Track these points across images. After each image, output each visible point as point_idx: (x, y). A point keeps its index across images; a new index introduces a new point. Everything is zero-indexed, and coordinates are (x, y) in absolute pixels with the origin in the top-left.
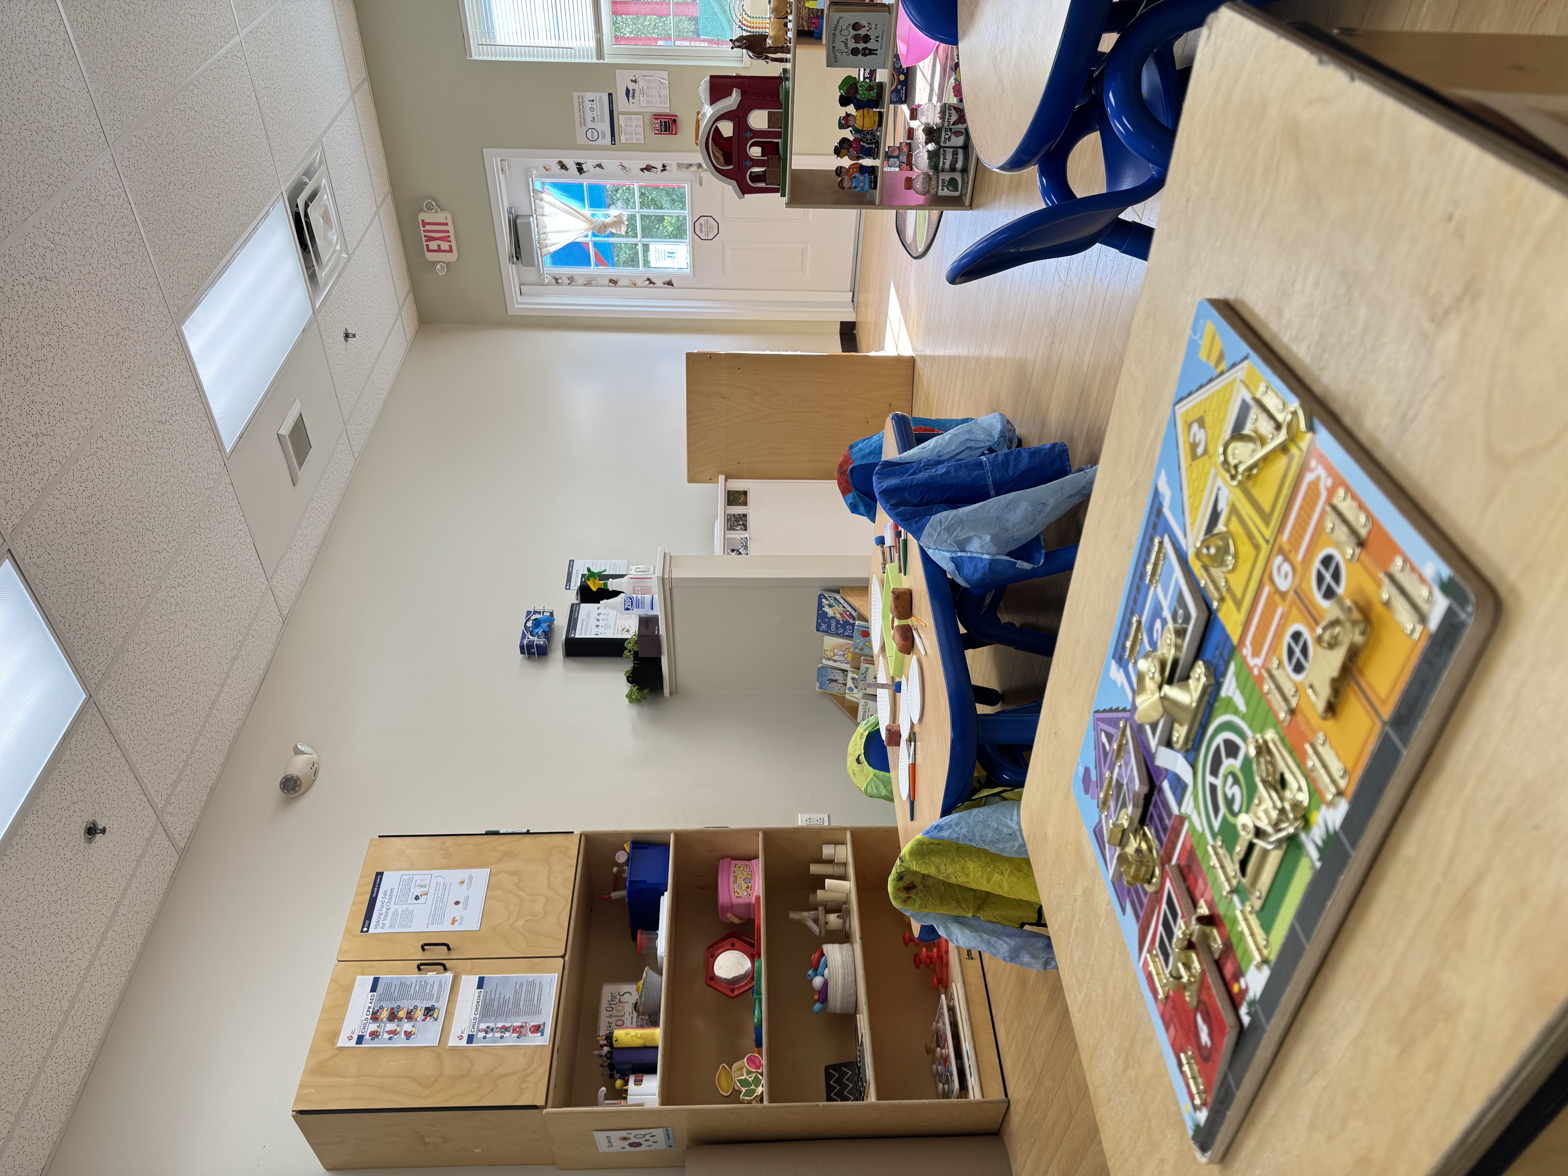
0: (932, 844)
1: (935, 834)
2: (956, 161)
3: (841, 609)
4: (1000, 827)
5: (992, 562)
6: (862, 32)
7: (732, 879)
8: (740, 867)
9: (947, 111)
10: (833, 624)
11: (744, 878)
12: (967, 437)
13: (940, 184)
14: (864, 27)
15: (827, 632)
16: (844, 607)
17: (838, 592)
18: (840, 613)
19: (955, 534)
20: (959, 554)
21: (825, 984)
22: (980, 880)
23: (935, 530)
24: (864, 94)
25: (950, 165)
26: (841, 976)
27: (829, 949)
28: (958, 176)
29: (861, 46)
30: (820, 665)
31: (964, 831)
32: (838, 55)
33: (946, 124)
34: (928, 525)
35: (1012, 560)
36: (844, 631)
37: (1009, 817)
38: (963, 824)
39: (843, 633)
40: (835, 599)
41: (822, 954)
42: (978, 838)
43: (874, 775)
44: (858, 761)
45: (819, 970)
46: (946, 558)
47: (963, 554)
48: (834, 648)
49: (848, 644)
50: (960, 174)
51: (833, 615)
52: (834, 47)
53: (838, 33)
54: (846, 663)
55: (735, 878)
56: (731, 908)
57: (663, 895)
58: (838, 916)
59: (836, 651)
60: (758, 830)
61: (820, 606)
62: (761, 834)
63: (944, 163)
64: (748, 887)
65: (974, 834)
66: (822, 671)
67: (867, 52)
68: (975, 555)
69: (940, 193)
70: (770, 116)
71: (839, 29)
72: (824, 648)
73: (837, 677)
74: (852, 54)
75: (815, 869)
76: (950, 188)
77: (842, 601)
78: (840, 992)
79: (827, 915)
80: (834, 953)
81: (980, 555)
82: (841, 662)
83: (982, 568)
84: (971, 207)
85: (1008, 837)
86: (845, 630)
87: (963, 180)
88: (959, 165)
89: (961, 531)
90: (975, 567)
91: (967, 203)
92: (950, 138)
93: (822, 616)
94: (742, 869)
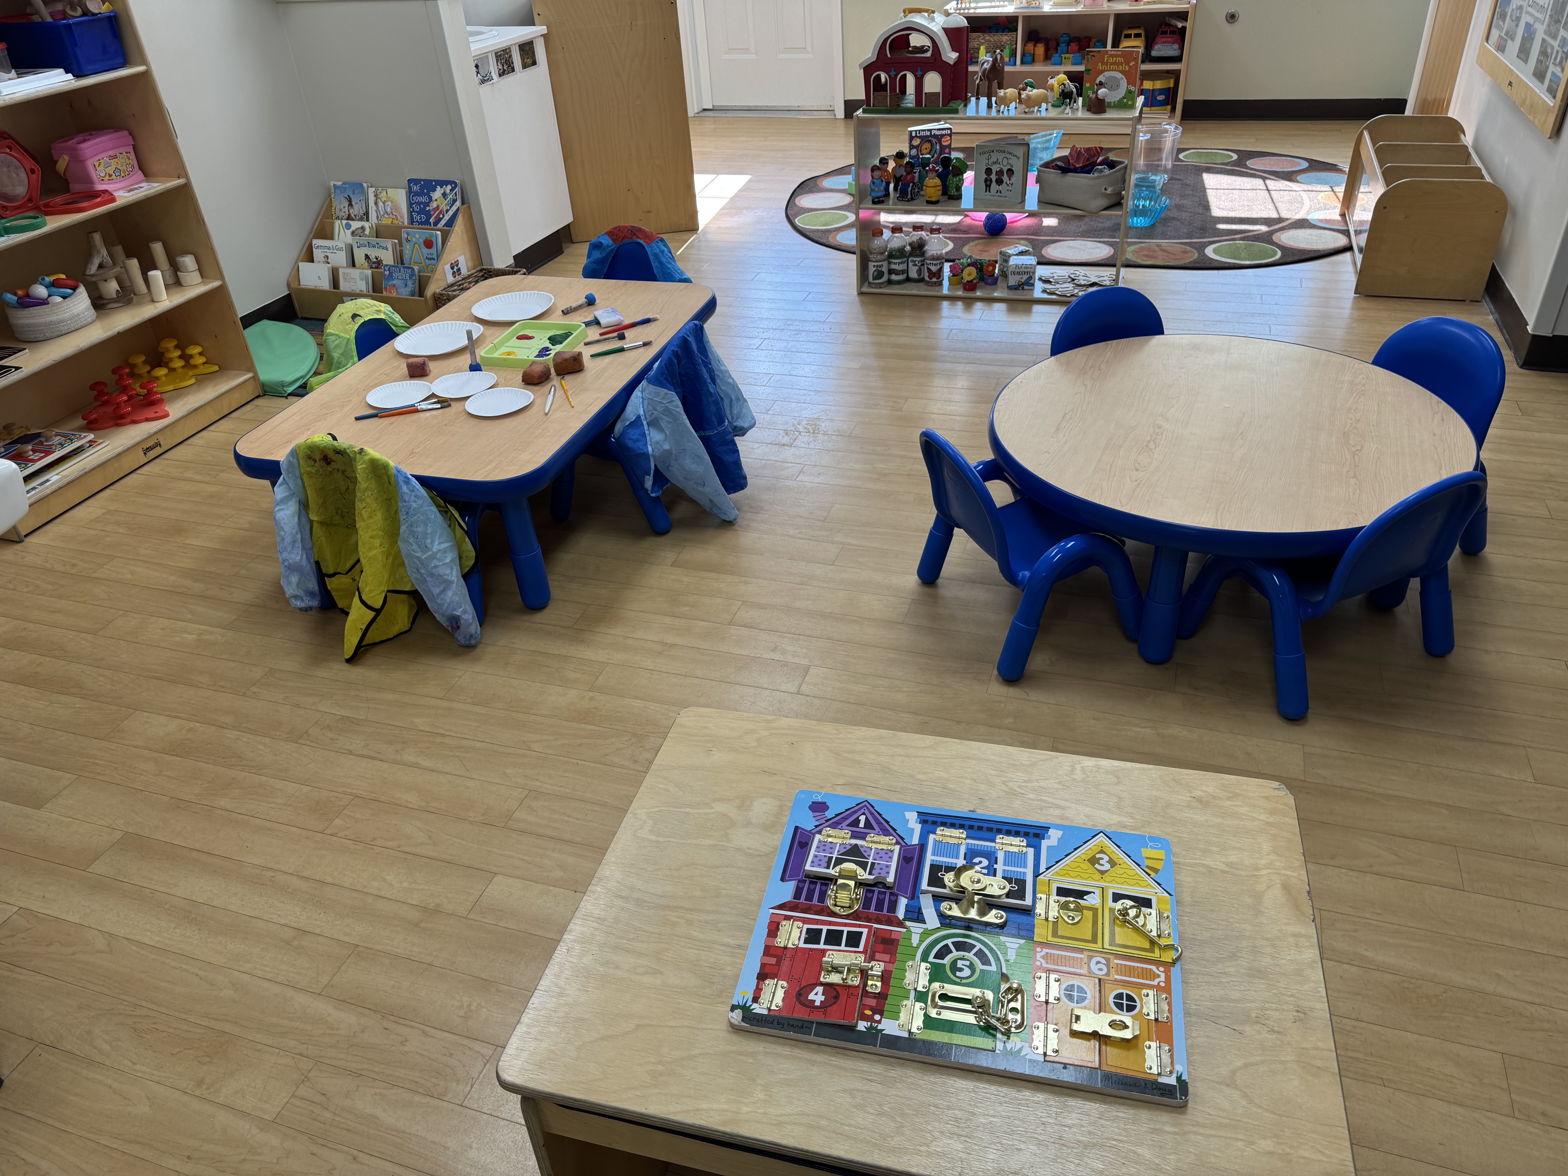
0: (389, 477)
1: (401, 479)
2: (897, 274)
3: (444, 207)
4: (429, 536)
5: (646, 456)
6: (1005, 178)
7: (111, 153)
8: (129, 158)
9: (939, 262)
10: (423, 199)
11: (119, 167)
12: (733, 398)
13: (879, 264)
14: (1010, 180)
15: (410, 192)
16: (447, 211)
17: (463, 203)
18: (438, 207)
19: (664, 417)
20: (645, 423)
21: (43, 302)
22: (371, 530)
23: (663, 398)
24: (953, 183)
25: (894, 269)
26: (61, 317)
27: (82, 293)
28: (885, 278)
29: (994, 177)
30: (365, 185)
31: (414, 505)
32: (986, 156)
33: (928, 262)
34: (666, 390)
35: (652, 472)
36: (416, 212)
37: (441, 540)
38: (420, 502)
39: (413, 211)
40: (455, 201)
41: (74, 289)
42: (412, 519)
43: (349, 339)
44: (354, 316)
45: (54, 290)
46: (637, 410)
47: (646, 427)
48: (392, 201)
49: (402, 217)
50: (886, 279)
51: (434, 199)
52: (993, 151)
53: (1005, 155)
54: (377, 217)
55: (115, 157)
56: (77, 160)
57: (67, 72)
58: (118, 291)
59: (389, 203)
60: (187, 176)
61: (442, 183)
62: (181, 181)
63: (895, 263)
64: (110, 176)
65: (415, 515)
66: (359, 188)
67: (988, 183)
68: (648, 438)
69: (871, 265)
70: (936, 95)
71: (1009, 156)
72: (389, 190)
73: (356, 207)
74: (987, 169)
75: (158, 248)
76: (876, 273)
77: (454, 208)
78: (41, 320)
79: (114, 279)
80: (81, 301)
81: (649, 443)
82: (377, 211)
83: (638, 447)
84: (861, 293)
85: (424, 546)
86: (418, 213)
87: (882, 283)
88: (894, 277)
89: (668, 422)
90: (638, 440)
91: (864, 289)
92: (916, 265)
93: (429, 186)
94: (128, 162)
